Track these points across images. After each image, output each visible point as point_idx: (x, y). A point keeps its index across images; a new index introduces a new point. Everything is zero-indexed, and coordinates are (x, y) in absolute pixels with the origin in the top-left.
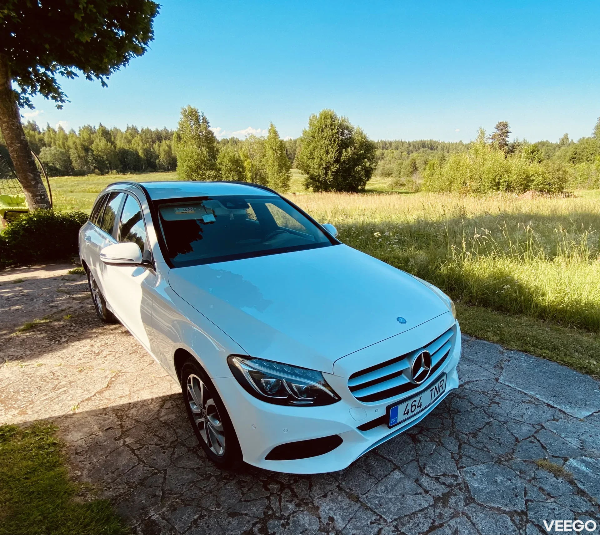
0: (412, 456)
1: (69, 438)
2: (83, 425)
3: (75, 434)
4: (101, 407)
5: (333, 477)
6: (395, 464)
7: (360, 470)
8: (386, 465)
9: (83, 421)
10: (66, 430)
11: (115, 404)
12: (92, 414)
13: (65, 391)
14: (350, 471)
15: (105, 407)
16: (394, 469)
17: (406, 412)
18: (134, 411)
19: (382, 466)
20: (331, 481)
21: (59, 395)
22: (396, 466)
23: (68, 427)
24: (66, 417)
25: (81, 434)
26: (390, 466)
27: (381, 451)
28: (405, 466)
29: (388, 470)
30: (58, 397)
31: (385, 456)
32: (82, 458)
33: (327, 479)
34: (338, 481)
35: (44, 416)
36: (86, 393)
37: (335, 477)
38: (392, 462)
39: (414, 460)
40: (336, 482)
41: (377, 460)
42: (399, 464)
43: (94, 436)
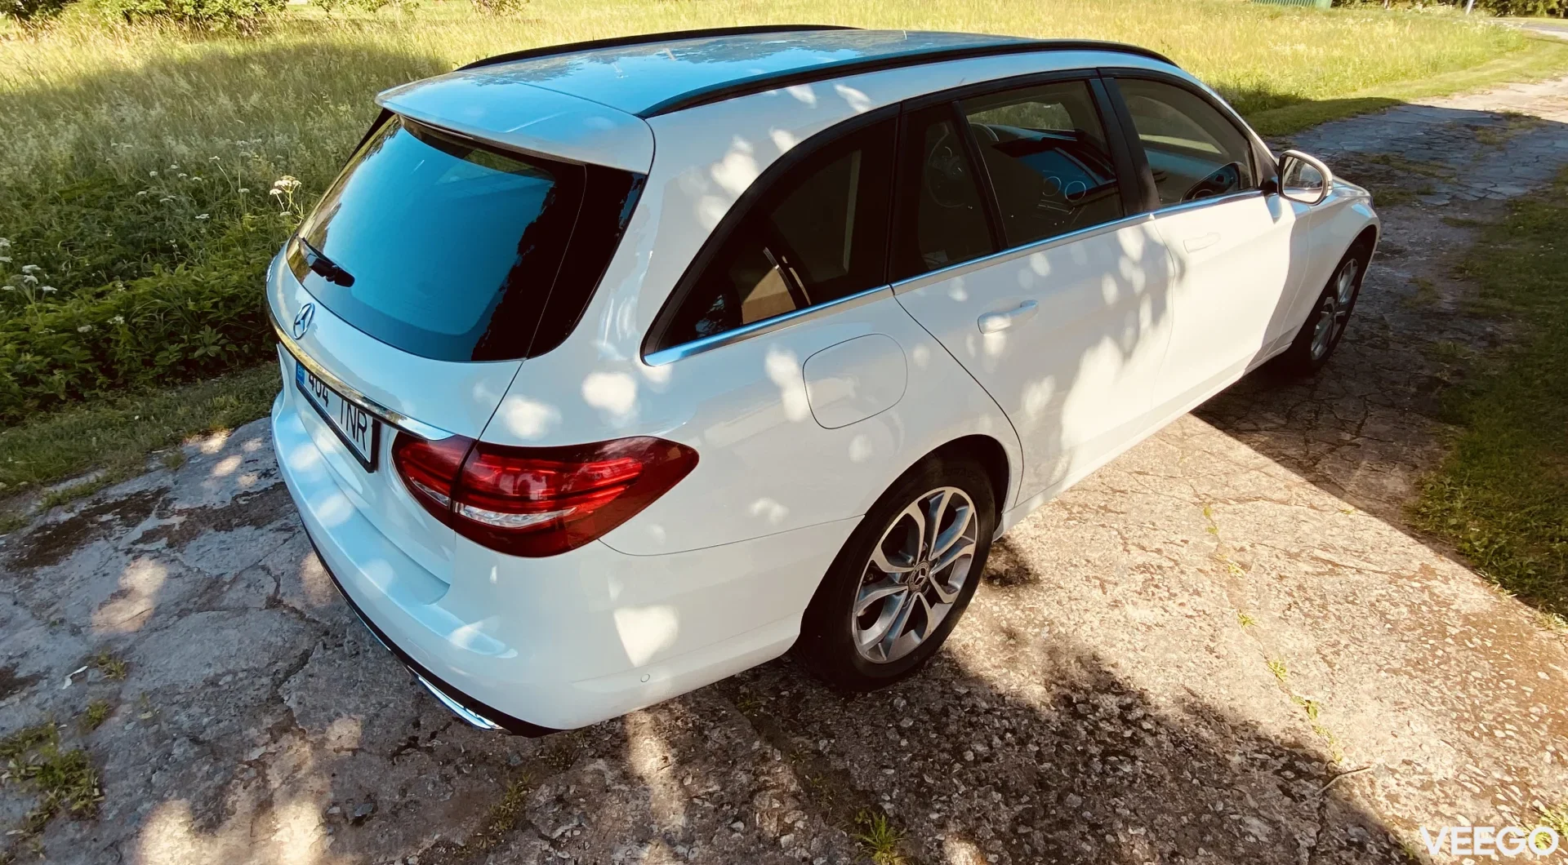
1: (1402, 488)
2: (1369, 488)
3: (1391, 487)
4: (1314, 488)
9: (1360, 492)
10: (1395, 499)
11: (1294, 476)
12: (1337, 490)
13: (1325, 549)
15: (1309, 485)
18: (1292, 452)
21: (1341, 551)
23: (1388, 502)
24: (1374, 513)
25: (1385, 481)
30: (1346, 550)
32: (1415, 459)
35: (1401, 539)
36: (1302, 517)
43: (1375, 467)
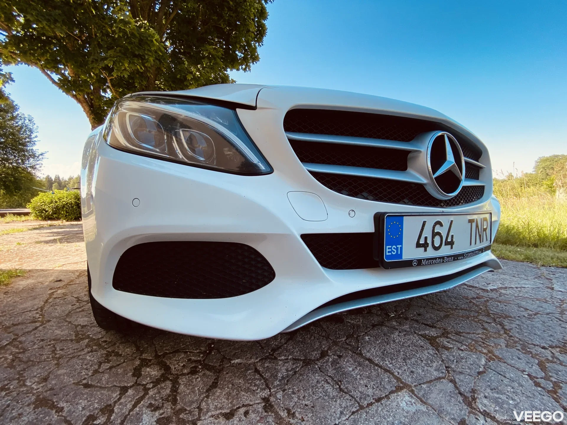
0: (437, 370)
5: (264, 378)
6: (398, 379)
7: (321, 376)
8: (378, 375)
14: (301, 375)
16: (399, 389)
17: (422, 241)
19: (368, 377)
20: (255, 385)
22: (402, 383)
26: (389, 382)
27: (368, 351)
28: (424, 386)
29: (385, 388)
31: (376, 360)
33: (250, 379)
34: (270, 389)
37: (266, 380)
38: (392, 374)
39: (444, 378)
40: (264, 389)
41: (360, 365)
42: (409, 380)
